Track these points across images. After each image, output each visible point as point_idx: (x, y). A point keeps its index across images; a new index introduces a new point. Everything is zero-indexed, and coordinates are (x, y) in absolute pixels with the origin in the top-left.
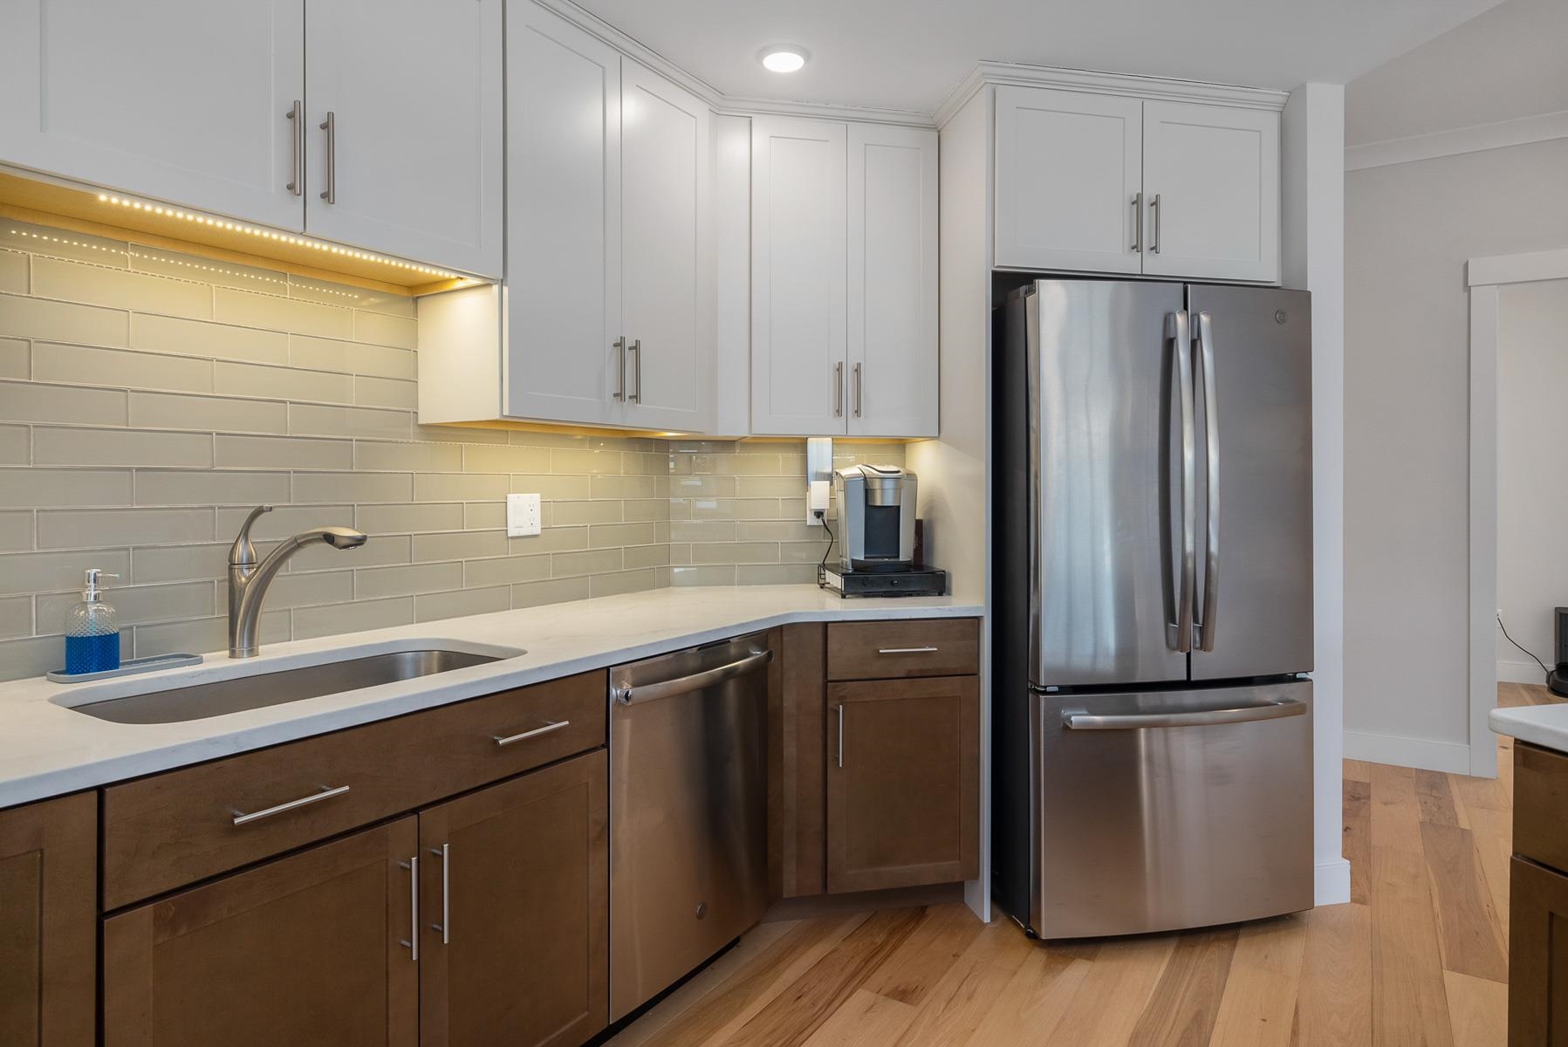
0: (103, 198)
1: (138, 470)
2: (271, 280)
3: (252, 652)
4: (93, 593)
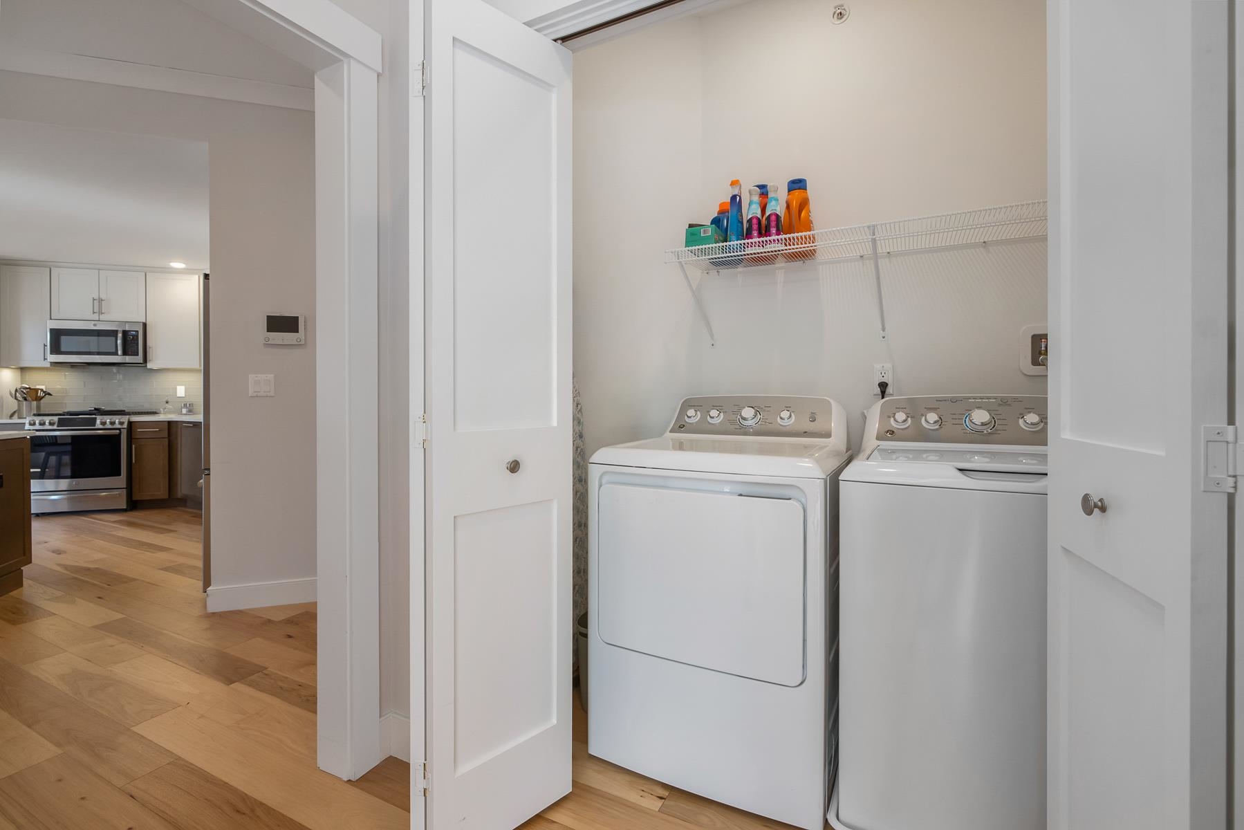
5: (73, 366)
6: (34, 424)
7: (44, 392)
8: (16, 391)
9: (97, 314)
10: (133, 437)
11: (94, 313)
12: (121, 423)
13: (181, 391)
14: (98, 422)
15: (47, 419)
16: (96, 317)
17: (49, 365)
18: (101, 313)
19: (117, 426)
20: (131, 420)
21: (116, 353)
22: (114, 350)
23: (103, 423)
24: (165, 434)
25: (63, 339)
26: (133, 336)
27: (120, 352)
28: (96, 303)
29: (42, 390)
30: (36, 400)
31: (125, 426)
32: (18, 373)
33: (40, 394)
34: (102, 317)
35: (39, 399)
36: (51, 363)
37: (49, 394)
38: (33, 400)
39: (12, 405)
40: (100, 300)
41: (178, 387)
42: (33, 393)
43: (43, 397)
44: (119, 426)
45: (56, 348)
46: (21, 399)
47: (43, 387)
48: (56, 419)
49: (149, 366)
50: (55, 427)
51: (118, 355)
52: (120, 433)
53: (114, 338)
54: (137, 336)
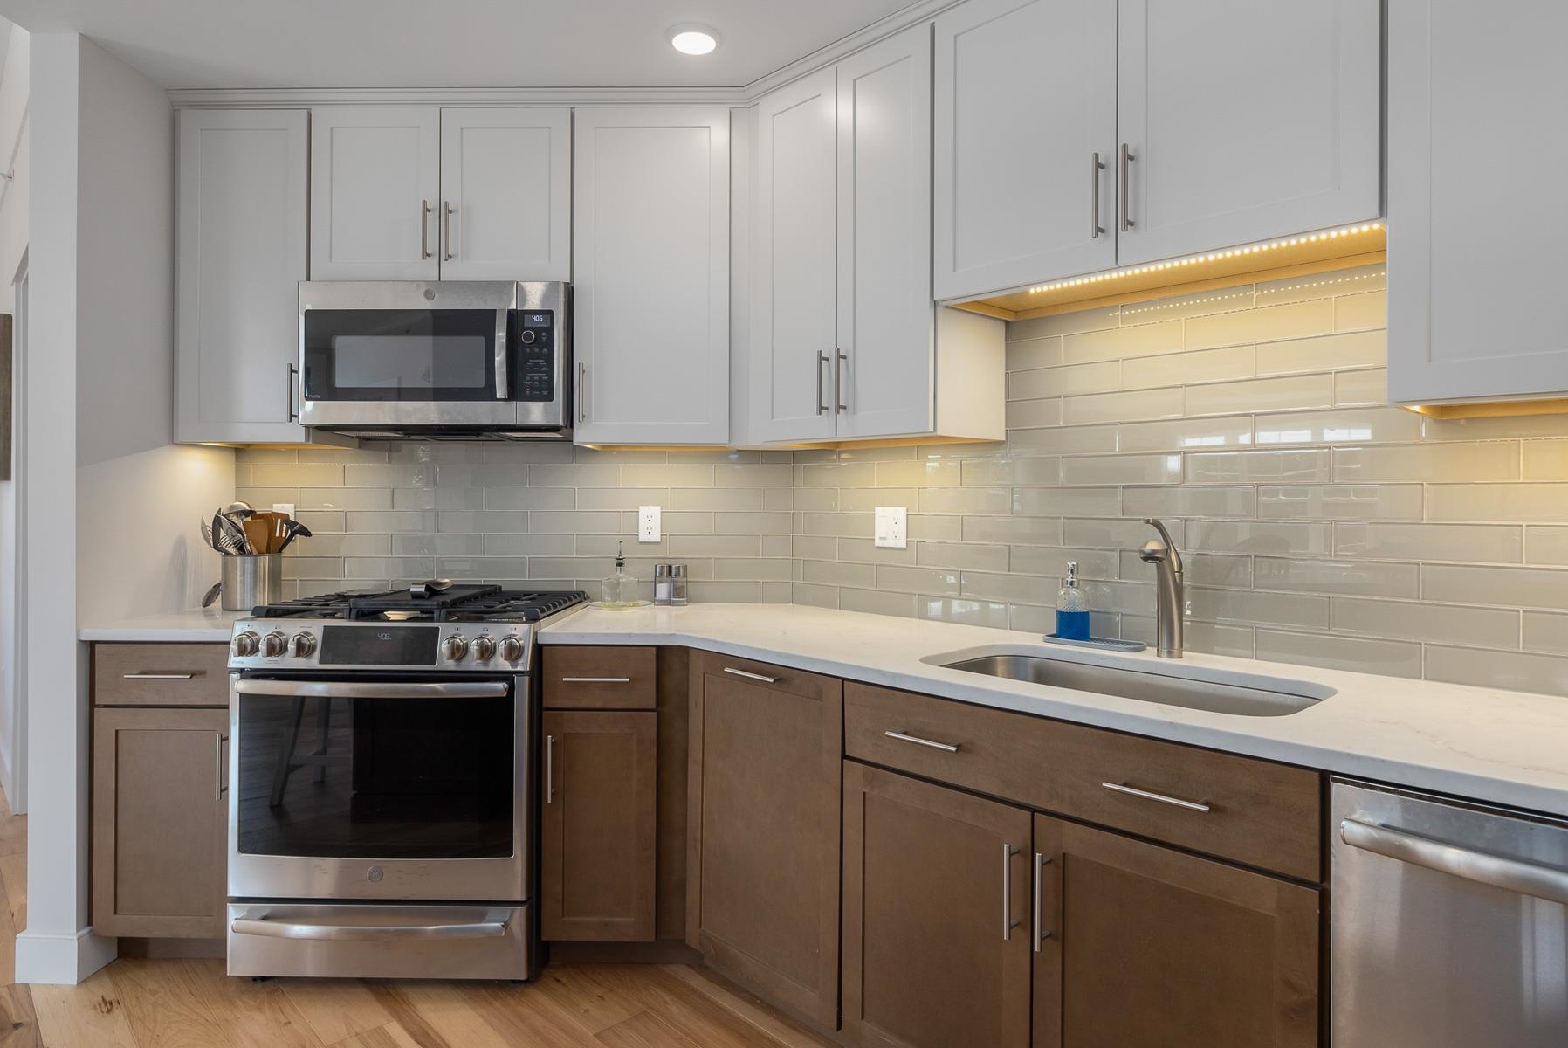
0: (1032, 291)
1: (1124, 487)
2: (1237, 294)
3: (1170, 654)
4: (1069, 580)
5: (364, 438)
6: (254, 649)
7: (291, 524)
8: (217, 521)
9: (434, 260)
10: (545, 705)
11: (427, 255)
12: (514, 652)
13: (650, 523)
14: (443, 647)
15: (292, 629)
16: (429, 270)
17: (299, 436)
18: (444, 255)
19: (501, 663)
20: (540, 641)
21: (487, 393)
22: (480, 383)
23: (459, 652)
24: (646, 695)
25: (342, 343)
26: (538, 330)
27: (501, 391)
28: (432, 218)
29: (285, 519)
30: (268, 551)
31: (524, 664)
32: (226, 464)
33: (281, 531)
34: (452, 272)
35: (275, 547)
36: (307, 427)
37: (305, 532)
38: (260, 553)
39: (207, 565)
40: (445, 211)
41: (644, 511)
42: (261, 532)
43: (290, 539)
44: (506, 666)
45: (321, 382)
46: (232, 550)
47: (287, 509)
48: (314, 628)
49: (581, 436)
50: (313, 663)
51: (493, 397)
52: (511, 690)
53: (480, 341)
54: (550, 330)
